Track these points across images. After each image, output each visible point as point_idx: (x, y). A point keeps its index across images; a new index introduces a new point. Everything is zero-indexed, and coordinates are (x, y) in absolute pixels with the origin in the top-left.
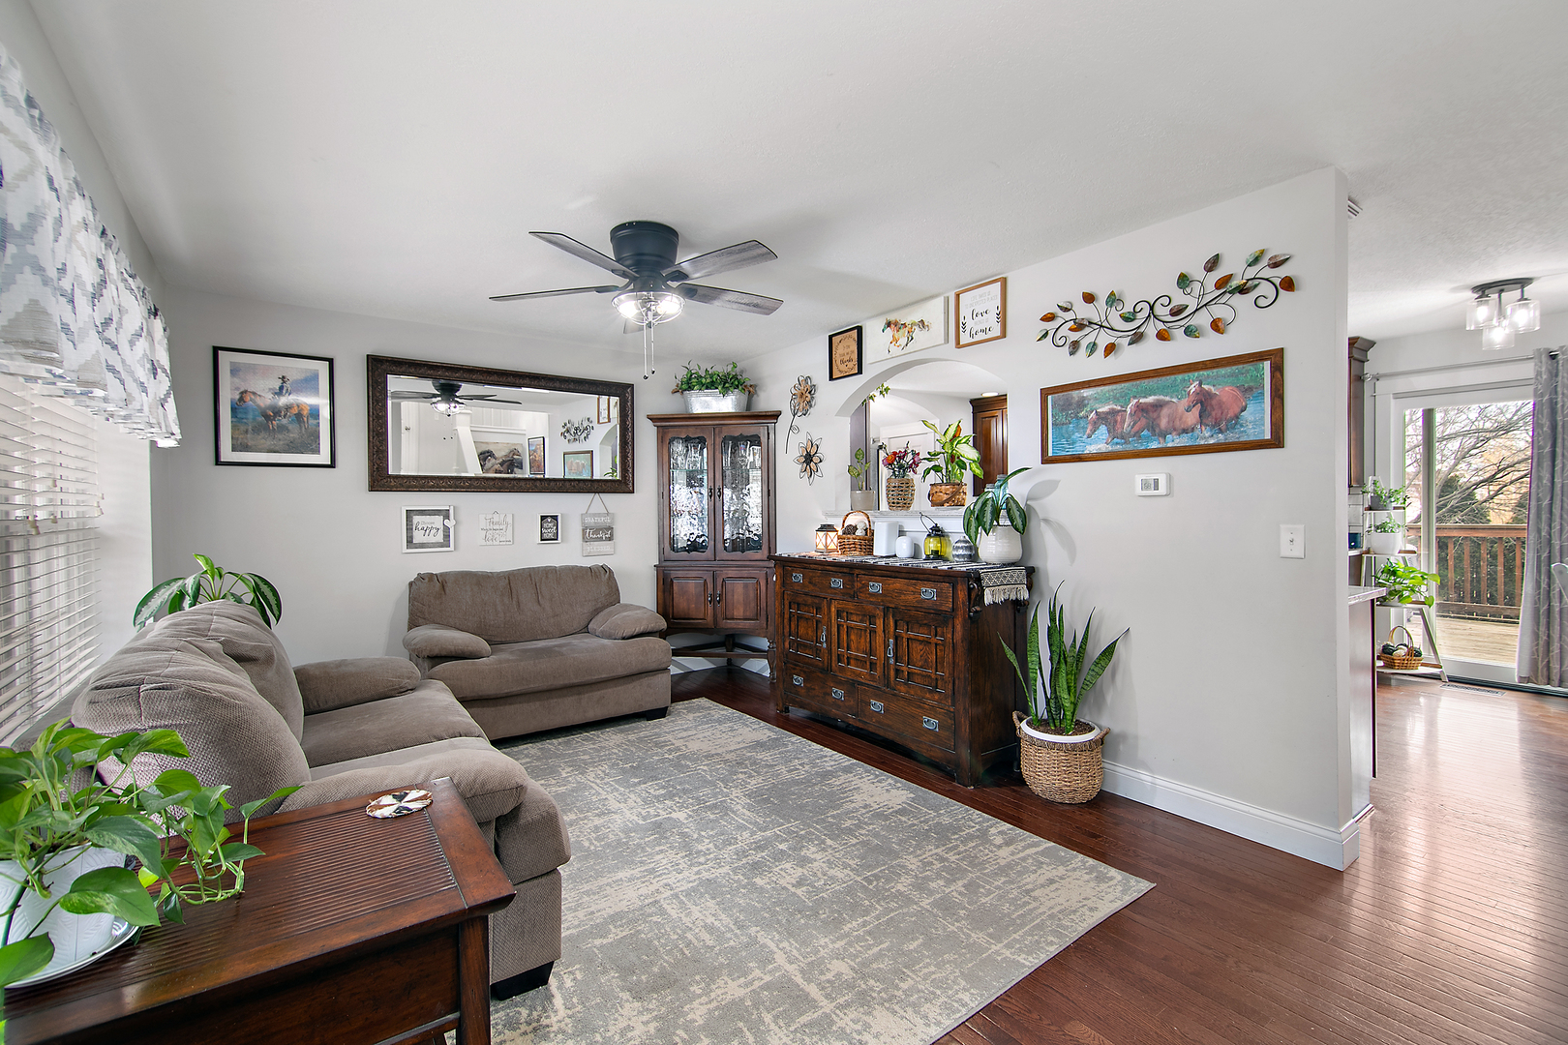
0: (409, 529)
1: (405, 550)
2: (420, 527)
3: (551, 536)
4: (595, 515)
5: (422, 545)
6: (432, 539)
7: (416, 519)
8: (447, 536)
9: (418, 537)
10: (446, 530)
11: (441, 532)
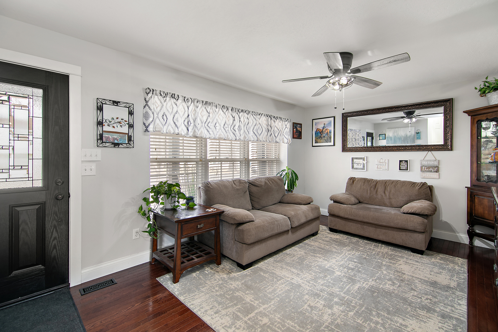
0: (353, 163)
1: (351, 170)
2: (356, 163)
3: (404, 168)
4: (428, 161)
5: (356, 169)
6: (359, 167)
7: (355, 160)
8: (364, 166)
9: (355, 166)
10: (364, 164)
11: (362, 165)
